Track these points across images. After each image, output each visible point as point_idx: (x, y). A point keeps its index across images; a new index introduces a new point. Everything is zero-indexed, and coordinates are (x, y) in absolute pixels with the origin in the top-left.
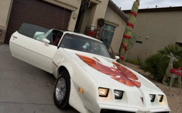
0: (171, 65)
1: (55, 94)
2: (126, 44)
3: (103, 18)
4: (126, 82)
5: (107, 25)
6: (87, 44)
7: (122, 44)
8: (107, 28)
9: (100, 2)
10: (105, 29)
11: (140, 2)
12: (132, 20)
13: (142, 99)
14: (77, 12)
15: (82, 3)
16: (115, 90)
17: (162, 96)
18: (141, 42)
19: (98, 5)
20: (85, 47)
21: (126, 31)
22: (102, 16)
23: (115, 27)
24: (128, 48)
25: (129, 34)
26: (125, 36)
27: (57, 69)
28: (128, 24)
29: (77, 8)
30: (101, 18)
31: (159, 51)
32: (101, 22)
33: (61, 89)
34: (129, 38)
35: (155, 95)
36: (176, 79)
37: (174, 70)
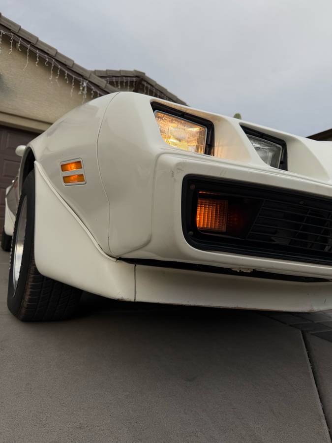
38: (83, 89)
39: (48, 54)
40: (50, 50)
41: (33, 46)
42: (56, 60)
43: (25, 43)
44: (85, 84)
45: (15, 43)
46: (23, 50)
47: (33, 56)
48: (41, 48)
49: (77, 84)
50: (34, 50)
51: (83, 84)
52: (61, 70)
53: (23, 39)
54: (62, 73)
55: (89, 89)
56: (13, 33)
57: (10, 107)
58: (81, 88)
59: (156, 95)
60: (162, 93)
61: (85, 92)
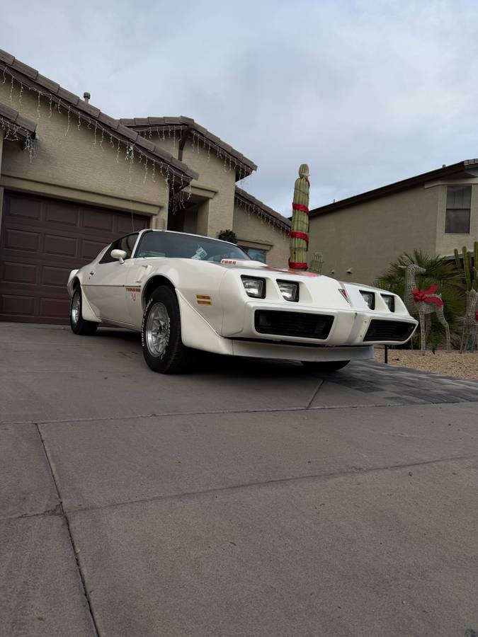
0: (411, 283)
3: (231, 230)
4: (303, 273)
5: (246, 249)
6: (201, 251)
9: (216, 193)
11: (310, 179)
12: (301, 222)
13: (343, 292)
14: (164, 216)
15: (171, 195)
16: (278, 281)
17: (393, 297)
19: (210, 201)
21: (293, 251)
22: (228, 226)
23: (265, 251)
25: (302, 258)
26: (292, 266)
27: (139, 296)
28: (293, 235)
29: (161, 208)
30: (224, 230)
32: (227, 240)
34: (304, 267)
35: (373, 294)
36: (433, 316)
37: (420, 292)
38: (130, 152)
39: (90, 116)
40: (93, 111)
41: (74, 107)
42: (99, 121)
43: (65, 105)
44: (132, 148)
45: (54, 103)
46: (64, 111)
47: (74, 118)
48: (84, 110)
49: (124, 148)
50: (75, 111)
51: (129, 148)
52: (105, 133)
53: (62, 99)
54: (107, 136)
55: (137, 154)
56: (52, 94)
57: (50, 176)
58: (128, 153)
59: (207, 146)
60: (214, 143)
61: (132, 156)
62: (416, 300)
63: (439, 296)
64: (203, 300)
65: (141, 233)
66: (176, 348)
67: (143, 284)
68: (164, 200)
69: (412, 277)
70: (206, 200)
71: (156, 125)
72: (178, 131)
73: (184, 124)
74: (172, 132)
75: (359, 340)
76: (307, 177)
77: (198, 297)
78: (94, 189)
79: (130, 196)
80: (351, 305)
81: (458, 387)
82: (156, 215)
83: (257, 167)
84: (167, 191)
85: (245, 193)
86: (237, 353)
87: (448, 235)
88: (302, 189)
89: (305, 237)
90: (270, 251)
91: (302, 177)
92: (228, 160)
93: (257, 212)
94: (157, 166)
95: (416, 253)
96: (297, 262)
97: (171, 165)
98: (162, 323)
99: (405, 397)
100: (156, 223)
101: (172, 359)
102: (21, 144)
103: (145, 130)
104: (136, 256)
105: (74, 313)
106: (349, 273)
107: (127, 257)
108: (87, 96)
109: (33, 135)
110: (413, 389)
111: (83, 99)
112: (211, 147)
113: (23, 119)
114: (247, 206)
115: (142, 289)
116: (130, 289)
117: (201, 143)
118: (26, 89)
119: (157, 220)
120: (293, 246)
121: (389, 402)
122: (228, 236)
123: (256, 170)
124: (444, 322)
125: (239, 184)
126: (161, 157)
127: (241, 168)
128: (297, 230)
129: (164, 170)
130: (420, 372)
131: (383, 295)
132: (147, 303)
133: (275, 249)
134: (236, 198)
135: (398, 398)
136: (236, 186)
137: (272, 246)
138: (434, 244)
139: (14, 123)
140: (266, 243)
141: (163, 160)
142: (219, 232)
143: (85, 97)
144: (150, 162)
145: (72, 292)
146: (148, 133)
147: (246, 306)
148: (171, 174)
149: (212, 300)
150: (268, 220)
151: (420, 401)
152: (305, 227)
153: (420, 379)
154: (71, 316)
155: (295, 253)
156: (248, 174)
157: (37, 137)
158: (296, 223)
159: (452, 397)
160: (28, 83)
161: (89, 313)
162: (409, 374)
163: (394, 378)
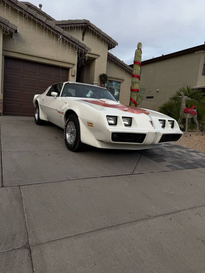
0: (184, 105)
1: (66, 140)
2: (135, 99)
4: (134, 111)
5: (112, 81)
6: (91, 92)
7: (131, 99)
8: (112, 85)
9: (99, 56)
10: (109, 87)
11: (142, 50)
12: (137, 70)
13: (151, 122)
14: (75, 68)
15: (78, 58)
16: (123, 117)
17: (173, 121)
18: (152, 97)
19: (96, 60)
20: (88, 95)
21: (133, 83)
22: (104, 72)
23: (120, 83)
24: (137, 103)
25: (136, 87)
26: (132, 90)
27: (63, 116)
28: (133, 76)
29: (74, 65)
30: (102, 73)
31: (171, 98)
32: (103, 78)
33: (72, 133)
34: (137, 91)
35: (165, 121)
36: (192, 119)
37: (187, 109)
38: (60, 40)
39: (41, 21)
41: (34, 17)
42: (46, 24)
43: (30, 16)
44: (61, 37)
45: (25, 15)
46: (29, 19)
47: (34, 22)
48: (39, 18)
49: (57, 37)
50: (34, 19)
52: (49, 29)
53: (28, 13)
54: (49, 31)
55: (63, 40)
56: (24, 10)
57: (24, 50)
58: (59, 39)
59: (95, 34)
60: (99, 32)
61: (61, 41)
62: (185, 112)
63: (195, 111)
64: (90, 125)
65: (64, 83)
66: (78, 143)
67: (65, 112)
68: (75, 61)
69: (184, 102)
70: (94, 59)
71: (72, 24)
72: (82, 27)
73: (85, 23)
74: (80, 26)
75: (157, 142)
76: (141, 48)
77: (88, 123)
78: (44, 56)
79: (60, 59)
80: (155, 128)
81: (199, 158)
82: (71, 68)
83: (118, 44)
84: (77, 57)
85: (112, 55)
86: (104, 148)
87: (203, 76)
88: (138, 54)
89: (139, 77)
90: (123, 83)
91: (138, 48)
92: (105, 40)
93: (117, 64)
94: (72, 45)
95: (187, 87)
96: (134, 89)
97: (78, 45)
98: (73, 130)
99: (175, 165)
100: (72, 71)
101: (77, 147)
102: (11, 35)
103: (67, 26)
104: (62, 96)
105: (36, 115)
106: (158, 91)
107: (58, 96)
108: (41, 6)
109: (16, 31)
110: (179, 160)
111: (39, 7)
112: (97, 34)
113: (11, 24)
114: (113, 61)
115: (64, 113)
116: (59, 112)
117: (93, 32)
118: (12, 8)
119: (72, 70)
120: (133, 81)
121: (168, 169)
122: (104, 76)
123: (117, 45)
124: (197, 122)
125: (109, 51)
126: (74, 41)
127: (111, 44)
128: (135, 73)
129: (75, 47)
130: (183, 148)
131: (169, 121)
132: (66, 120)
133: (125, 81)
134: (108, 58)
135: (172, 166)
136: (108, 52)
137: (123, 80)
138: (197, 80)
139: (7, 26)
140: (121, 79)
141: (75, 43)
142: (100, 74)
143: (40, 6)
144: (69, 43)
145: (35, 106)
146: (68, 27)
147: (108, 131)
148: (79, 49)
149: (94, 125)
150: (122, 68)
151: (181, 168)
152: (139, 72)
153: (183, 153)
154: (35, 117)
155: (133, 84)
156: (114, 47)
157: (18, 31)
158: (135, 70)
159: (195, 165)
160: (13, 5)
161: (43, 117)
162: (178, 149)
163: (171, 153)
